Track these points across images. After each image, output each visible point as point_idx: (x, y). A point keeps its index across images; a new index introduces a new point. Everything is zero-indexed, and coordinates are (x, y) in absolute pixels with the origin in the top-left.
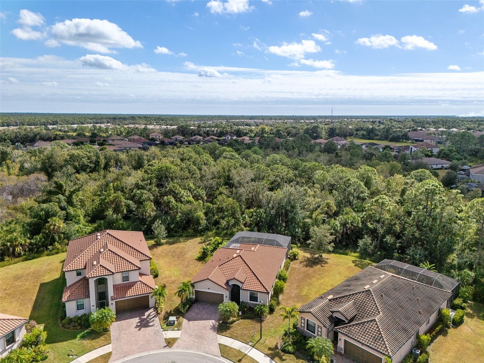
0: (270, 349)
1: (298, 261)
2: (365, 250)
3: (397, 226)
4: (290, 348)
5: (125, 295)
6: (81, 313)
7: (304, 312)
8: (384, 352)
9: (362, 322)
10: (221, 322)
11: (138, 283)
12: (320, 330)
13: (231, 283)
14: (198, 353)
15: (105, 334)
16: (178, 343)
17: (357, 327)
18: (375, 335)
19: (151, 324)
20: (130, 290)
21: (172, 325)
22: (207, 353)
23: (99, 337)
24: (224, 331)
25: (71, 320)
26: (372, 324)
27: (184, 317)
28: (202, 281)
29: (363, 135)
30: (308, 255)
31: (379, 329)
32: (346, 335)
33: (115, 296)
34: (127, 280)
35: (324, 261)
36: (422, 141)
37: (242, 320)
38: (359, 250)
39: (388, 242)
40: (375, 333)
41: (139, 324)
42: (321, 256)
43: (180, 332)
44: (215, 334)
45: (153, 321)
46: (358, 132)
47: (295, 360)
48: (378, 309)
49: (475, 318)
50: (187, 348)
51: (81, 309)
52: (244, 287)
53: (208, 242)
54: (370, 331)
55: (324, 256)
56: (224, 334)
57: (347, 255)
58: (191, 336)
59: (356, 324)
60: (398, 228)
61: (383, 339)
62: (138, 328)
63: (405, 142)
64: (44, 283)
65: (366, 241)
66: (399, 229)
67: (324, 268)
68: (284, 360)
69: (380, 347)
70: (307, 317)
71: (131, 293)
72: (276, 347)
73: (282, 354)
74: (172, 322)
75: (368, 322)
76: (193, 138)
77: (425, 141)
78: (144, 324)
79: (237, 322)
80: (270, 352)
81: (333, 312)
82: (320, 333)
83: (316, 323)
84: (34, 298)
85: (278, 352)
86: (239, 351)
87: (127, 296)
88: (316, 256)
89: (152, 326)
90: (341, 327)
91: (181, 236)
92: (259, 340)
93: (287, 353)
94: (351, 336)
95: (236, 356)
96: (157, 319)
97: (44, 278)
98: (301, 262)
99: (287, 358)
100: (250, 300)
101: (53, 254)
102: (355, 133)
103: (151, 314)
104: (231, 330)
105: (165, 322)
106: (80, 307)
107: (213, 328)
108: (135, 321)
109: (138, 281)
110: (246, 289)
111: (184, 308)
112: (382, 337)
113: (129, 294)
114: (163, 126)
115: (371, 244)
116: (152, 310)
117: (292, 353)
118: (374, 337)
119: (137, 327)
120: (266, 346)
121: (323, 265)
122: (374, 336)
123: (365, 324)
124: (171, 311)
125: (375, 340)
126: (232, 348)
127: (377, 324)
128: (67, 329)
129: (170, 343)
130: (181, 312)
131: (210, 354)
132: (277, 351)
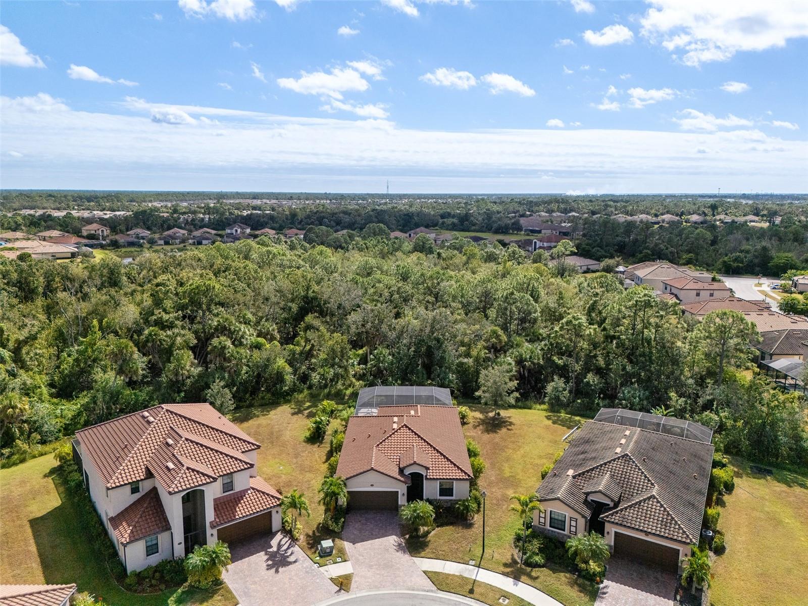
0: (506, 565)
1: (470, 426)
2: (557, 398)
3: (600, 359)
4: (538, 559)
5: (235, 516)
6: (155, 559)
7: (546, 500)
8: (684, 540)
9: (637, 503)
10: (407, 536)
11: (249, 492)
12: (573, 523)
13: (407, 472)
14: (398, 592)
15: (219, 589)
16: (356, 582)
17: (632, 511)
18: (663, 518)
19: (292, 559)
20: (240, 505)
21: (330, 555)
22: (413, 590)
23: (212, 597)
24: (421, 550)
25: (140, 576)
26: (651, 502)
27: (341, 539)
28: (361, 473)
29: (453, 224)
30: (478, 415)
31: (665, 509)
32: (621, 525)
33: (218, 520)
34: (230, 488)
35: (507, 421)
36: (539, 232)
37: (439, 528)
38: (547, 399)
39: (591, 383)
40: (661, 515)
41: (270, 562)
42: (499, 414)
43: (348, 564)
44: (407, 557)
45: (292, 553)
46: (445, 220)
47: (553, 575)
48: (649, 480)
49: (745, 478)
50: (377, 588)
51: (153, 554)
52: (430, 474)
53: (307, 411)
54: (653, 513)
55: (504, 413)
56: (423, 554)
57: (530, 408)
58: (371, 567)
59: (629, 506)
60: (601, 362)
61: (676, 522)
62: (274, 570)
63: (517, 234)
64: (37, 519)
65: (555, 385)
66: (603, 362)
67: (512, 432)
68: (537, 578)
69: (676, 534)
70: (550, 507)
71: (243, 511)
72: (514, 562)
73: (529, 569)
74: (328, 551)
75: (645, 500)
76: (170, 232)
77: (543, 231)
78: (279, 561)
79: (433, 533)
80: (508, 570)
81: (587, 494)
82: (573, 529)
83: (567, 514)
84: (33, 548)
85: (521, 568)
86: (462, 578)
87: (237, 517)
88: (491, 414)
89: (295, 562)
90: (610, 515)
91: (251, 406)
92: (482, 555)
93: (535, 567)
94: (629, 525)
95: (461, 586)
96: (296, 549)
97: (29, 509)
98: (475, 427)
99: (538, 574)
100: (440, 495)
101: (15, 464)
102: (441, 221)
103: (283, 542)
104: (431, 546)
105: (315, 552)
106: (152, 549)
107: (400, 547)
108: (260, 559)
109: (249, 489)
110: (435, 477)
111: (337, 524)
112: (673, 518)
113: (239, 513)
114: (95, 212)
115: (564, 390)
116: (279, 536)
117: (543, 566)
118: (662, 521)
119: (271, 568)
120: (498, 563)
121: (509, 427)
122: (661, 519)
123: (642, 504)
124: (314, 531)
125: (665, 525)
126: (449, 575)
127: (658, 502)
128: (140, 592)
129: (343, 583)
130: (333, 531)
131: (418, 590)
132: (519, 566)
